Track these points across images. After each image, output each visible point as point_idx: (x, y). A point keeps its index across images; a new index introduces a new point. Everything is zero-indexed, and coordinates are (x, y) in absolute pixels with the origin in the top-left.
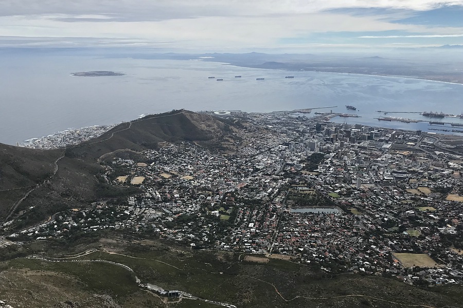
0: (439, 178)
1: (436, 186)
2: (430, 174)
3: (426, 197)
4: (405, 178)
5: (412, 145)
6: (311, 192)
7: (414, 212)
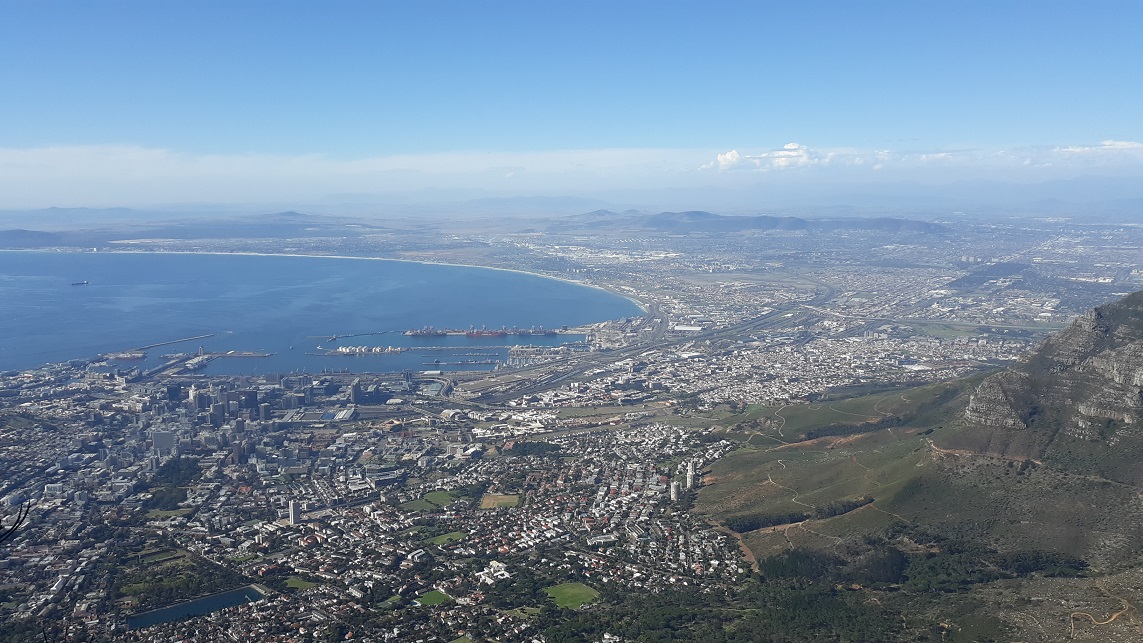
1: (458, 484)
4: (394, 480)
5: (397, 404)
6: (180, 562)
7: (423, 552)
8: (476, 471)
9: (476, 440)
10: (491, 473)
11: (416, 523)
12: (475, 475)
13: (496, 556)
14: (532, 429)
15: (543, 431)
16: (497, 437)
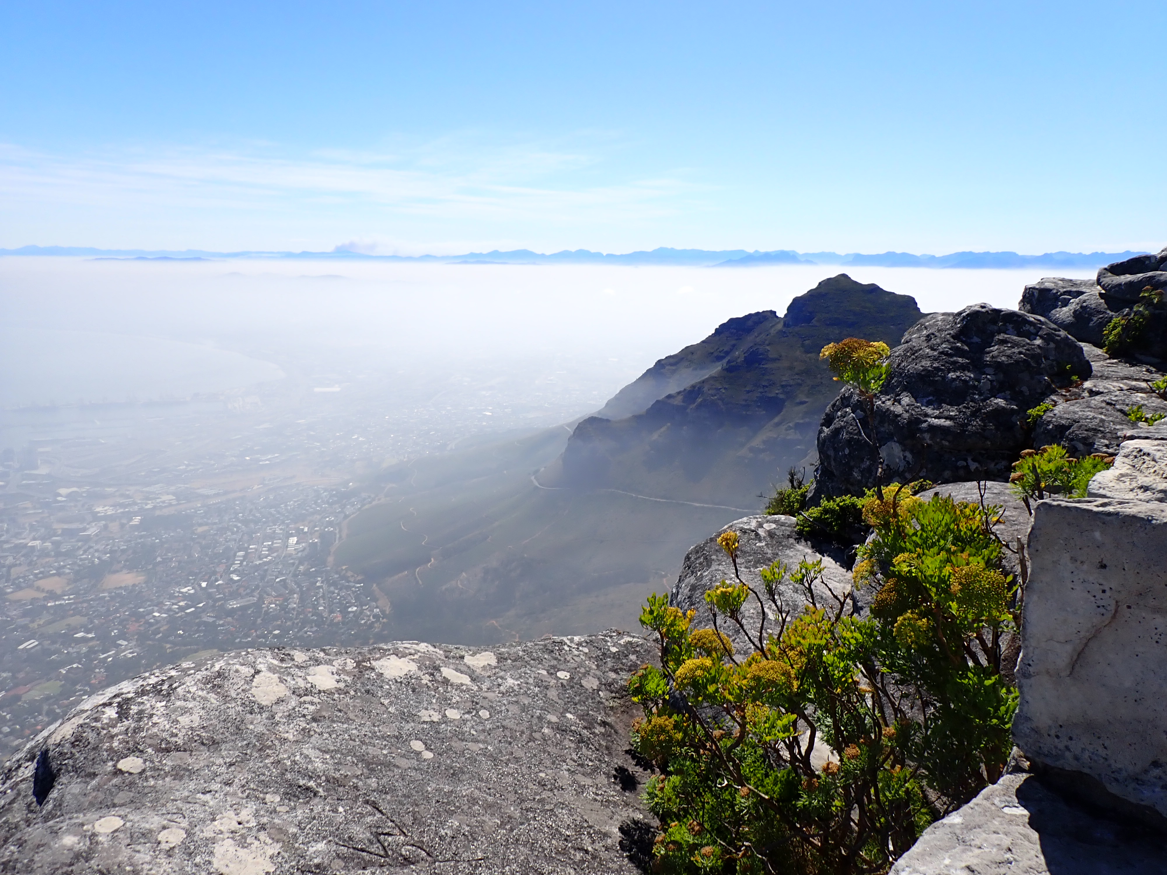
0: (79, 548)
1: (77, 568)
2: (57, 544)
3: (59, 597)
7: (37, 643)
8: (97, 551)
9: (96, 518)
10: (116, 551)
11: (25, 614)
12: (96, 554)
13: (122, 636)
14: (164, 502)
15: (174, 502)
16: (122, 513)
